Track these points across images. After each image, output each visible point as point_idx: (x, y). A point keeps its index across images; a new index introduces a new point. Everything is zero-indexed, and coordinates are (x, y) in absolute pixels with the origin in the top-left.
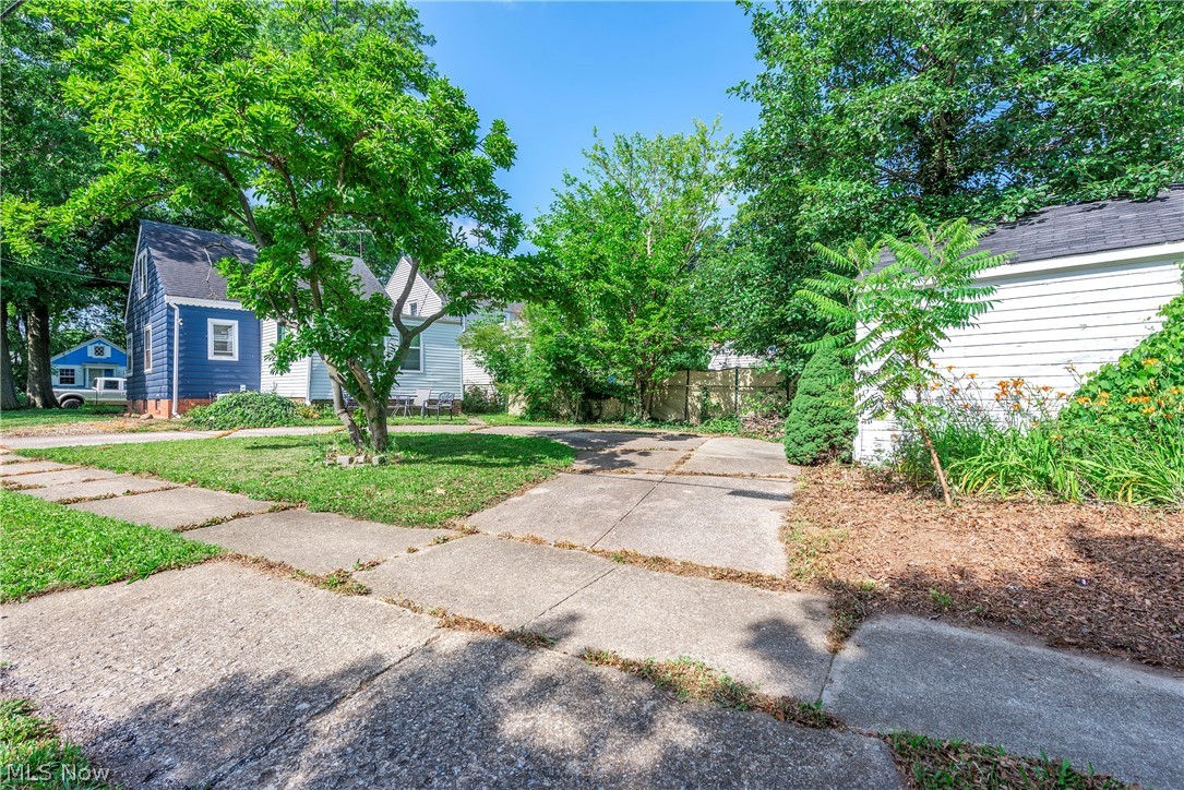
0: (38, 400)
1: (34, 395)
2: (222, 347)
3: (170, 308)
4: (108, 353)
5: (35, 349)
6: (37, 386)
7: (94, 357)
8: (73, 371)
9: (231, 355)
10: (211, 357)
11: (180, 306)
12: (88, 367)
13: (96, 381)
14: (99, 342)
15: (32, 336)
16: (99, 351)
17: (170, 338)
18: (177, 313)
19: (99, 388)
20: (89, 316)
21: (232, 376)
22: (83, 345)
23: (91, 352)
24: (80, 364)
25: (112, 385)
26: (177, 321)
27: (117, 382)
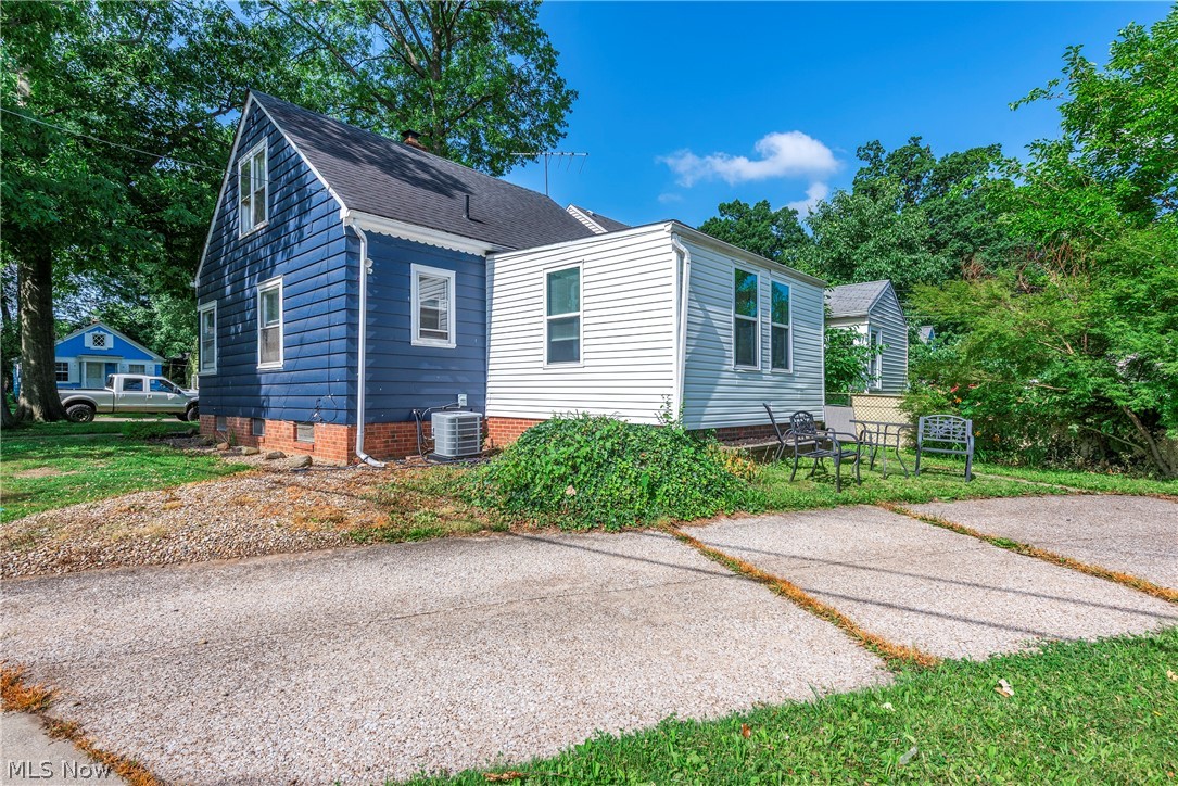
0: (37, 411)
1: (30, 402)
2: (431, 319)
3: (352, 236)
4: (109, 343)
5: (32, 332)
6: (35, 389)
7: (93, 347)
8: (66, 364)
9: (444, 336)
10: (417, 341)
11: (368, 233)
12: (85, 360)
13: (112, 379)
14: (99, 329)
15: (27, 312)
16: (99, 340)
17: (352, 297)
18: (363, 246)
19: (117, 389)
20: (78, 301)
21: (447, 378)
22: (77, 333)
23: (89, 342)
24: (75, 356)
25: (132, 385)
26: (365, 265)
27: (140, 381)
